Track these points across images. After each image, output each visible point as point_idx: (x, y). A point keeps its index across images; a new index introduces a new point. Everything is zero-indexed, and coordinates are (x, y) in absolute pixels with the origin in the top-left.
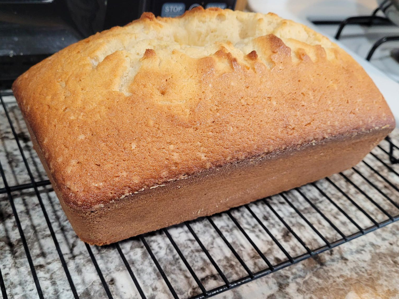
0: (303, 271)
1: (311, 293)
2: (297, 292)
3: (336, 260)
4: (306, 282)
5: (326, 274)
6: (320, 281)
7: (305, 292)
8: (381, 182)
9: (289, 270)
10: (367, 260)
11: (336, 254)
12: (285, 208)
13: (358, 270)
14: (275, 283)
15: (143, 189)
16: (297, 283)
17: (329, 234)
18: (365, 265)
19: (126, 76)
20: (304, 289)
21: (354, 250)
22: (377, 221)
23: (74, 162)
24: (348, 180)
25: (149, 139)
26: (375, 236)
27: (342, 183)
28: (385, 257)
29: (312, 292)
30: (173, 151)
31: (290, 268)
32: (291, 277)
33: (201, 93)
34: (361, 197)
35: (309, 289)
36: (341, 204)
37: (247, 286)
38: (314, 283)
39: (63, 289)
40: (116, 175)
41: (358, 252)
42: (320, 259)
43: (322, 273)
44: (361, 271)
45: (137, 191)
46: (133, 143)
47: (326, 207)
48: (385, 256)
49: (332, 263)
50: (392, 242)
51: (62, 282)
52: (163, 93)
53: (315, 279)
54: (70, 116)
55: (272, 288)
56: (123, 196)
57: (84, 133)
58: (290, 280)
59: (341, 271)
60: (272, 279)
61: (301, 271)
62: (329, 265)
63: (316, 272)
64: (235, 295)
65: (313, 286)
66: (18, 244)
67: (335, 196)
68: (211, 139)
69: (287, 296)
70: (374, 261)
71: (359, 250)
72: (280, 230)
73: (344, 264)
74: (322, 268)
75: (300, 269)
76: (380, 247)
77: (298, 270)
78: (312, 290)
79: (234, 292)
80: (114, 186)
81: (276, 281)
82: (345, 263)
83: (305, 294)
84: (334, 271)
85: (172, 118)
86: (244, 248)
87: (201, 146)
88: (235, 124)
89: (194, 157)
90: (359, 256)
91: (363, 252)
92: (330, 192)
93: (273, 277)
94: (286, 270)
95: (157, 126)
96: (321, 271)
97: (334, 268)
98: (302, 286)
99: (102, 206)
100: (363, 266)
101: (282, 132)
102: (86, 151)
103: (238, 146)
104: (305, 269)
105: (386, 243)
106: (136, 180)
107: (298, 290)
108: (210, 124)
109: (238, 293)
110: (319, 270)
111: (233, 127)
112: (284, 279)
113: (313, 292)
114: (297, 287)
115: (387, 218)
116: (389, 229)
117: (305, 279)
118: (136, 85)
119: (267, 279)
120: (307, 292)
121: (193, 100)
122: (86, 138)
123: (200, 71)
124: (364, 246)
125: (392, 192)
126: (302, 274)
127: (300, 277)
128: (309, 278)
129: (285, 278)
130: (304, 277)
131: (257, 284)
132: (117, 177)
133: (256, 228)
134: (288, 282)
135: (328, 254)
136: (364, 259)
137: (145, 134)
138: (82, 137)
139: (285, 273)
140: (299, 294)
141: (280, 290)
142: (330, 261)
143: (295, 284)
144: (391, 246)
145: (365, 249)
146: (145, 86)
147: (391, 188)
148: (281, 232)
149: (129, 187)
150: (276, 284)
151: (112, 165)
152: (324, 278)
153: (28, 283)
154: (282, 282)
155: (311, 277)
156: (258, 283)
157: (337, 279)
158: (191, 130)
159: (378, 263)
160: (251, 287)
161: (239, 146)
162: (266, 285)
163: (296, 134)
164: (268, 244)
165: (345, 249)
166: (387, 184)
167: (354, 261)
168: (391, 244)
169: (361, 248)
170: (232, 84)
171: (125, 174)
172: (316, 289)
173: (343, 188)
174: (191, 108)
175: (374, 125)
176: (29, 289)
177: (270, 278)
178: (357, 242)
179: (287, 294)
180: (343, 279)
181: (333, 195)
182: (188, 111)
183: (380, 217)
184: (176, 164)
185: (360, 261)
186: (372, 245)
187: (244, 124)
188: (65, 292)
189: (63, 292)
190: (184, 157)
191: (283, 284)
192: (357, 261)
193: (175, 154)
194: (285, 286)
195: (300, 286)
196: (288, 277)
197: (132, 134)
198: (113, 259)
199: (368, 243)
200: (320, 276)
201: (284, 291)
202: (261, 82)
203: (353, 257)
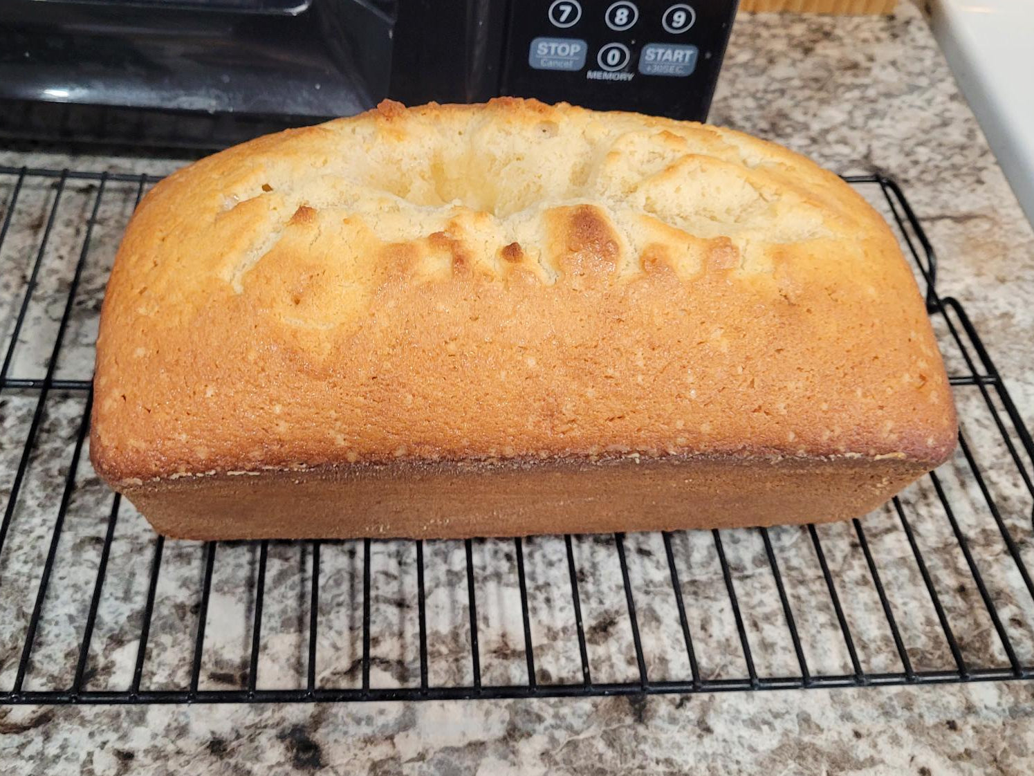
0: (585, 718)
1: (568, 770)
2: (538, 757)
3: (681, 723)
4: (573, 745)
5: (634, 744)
6: (609, 754)
7: (556, 763)
8: (958, 572)
9: (554, 706)
10: (761, 748)
11: (691, 709)
12: (643, 566)
13: (719, 764)
14: (503, 722)
15: (213, 472)
16: (553, 740)
17: (710, 658)
18: (746, 758)
19: (257, 249)
20: (558, 758)
21: (745, 717)
22: (864, 667)
23: (117, 393)
24: (862, 543)
25: (240, 386)
26: (828, 701)
27: (838, 546)
28: (816, 760)
29: (572, 770)
30: (278, 417)
31: (561, 702)
32: (549, 721)
33: (367, 314)
34: (868, 595)
35: (571, 762)
36: (798, 598)
37: (443, 706)
38: (592, 753)
39: (111, 594)
40: (169, 436)
41: (753, 723)
42: (644, 706)
43: (624, 740)
44: (725, 767)
45: (203, 472)
46: (210, 386)
47: (748, 594)
48: (819, 757)
49: (666, 726)
50: (863, 731)
51: (115, 580)
52: (297, 302)
53: (601, 746)
54: (140, 306)
55: (489, 729)
56: (175, 476)
57: (146, 345)
58: (540, 728)
59: (675, 751)
60: (503, 710)
61: (580, 717)
62: (656, 727)
63: (614, 730)
64: (404, 715)
65: (585, 758)
66: (84, 487)
67: (794, 573)
68: (359, 411)
69: (511, 756)
70: (778, 758)
71: (758, 721)
72: (595, 614)
73: (694, 738)
74: (634, 729)
75: (580, 712)
76: (822, 730)
77: (574, 713)
78: (575, 766)
79: (408, 707)
80: (161, 453)
81: (507, 718)
82: (700, 736)
83: (554, 768)
84: (657, 743)
85: (292, 354)
86: (488, 626)
87: (336, 420)
88: (420, 390)
89: (318, 436)
90: (747, 733)
91: (765, 728)
92: (786, 560)
93: (508, 707)
94: (548, 703)
95: (261, 364)
96: (626, 734)
97: (663, 737)
98: (558, 750)
99: (140, 482)
100: (739, 758)
101: (537, 424)
102: (139, 379)
103: (419, 434)
104: (594, 716)
105: (847, 729)
106: (202, 454)
107: (545, 755)
108: (364, 381)
109: (413, 714)
110: (623, 729)
111: (414, 396)
112: (530, 721)
113: (575, 770)
114: (548, 746)
115: (899, 667)
116: (883, 698)
117: (575, 737)
118: (254, 277)
119: (493, 707)
120: (562, 765)
121: (344, 328)
122: (145, 356)
123: (380, 270)
124: (777, 716)
125: (971, 608)
126: (577, 723)
127: (570, 728)
128: (587, 739)
129: (534, 717)
130: (577, 733)
131: (465, 710)
132: (169, 439)
133: (543, 590)
134: (534, 731)
135: (672, 701)
136: (753, 745)
137: (236, 375)
138: (140, 352)
139: (541, 709)
140: (539, 763)
141: (504, 738)
142: (664, 721)
143: (546, 739)
144: (854, 740)
145: (777, 723)
146: (268, 281)
147: (977, 597)
148: (595, 618)
149: (188, 463)
150: (505, 724)
151: (168, 418)
152: (622, 750)
153: (63, 564)
154: (520, 724)
155: (593, 737)
156: (469, 707)
157: (653, 764)
158: (323, 385)
159: (786, 765)
160: (449, 710)
161: (423, 435)
162: (483, 718)
163: (577, 433)
164: (547, 636)
165: (725, 706)
166: (970, 584)
167: (725, 741)
168: (857, 735)
169: (768, 717)
170: (441, 307)
171: (184, 437)
172: (586, 767)
173: (833, 560)
174: (336, 342)
175: (842, 449)
176: (61, 574)
177: (500, 707)
178: (767, 700)
179: (513, 753)
180: (667, 770)
181: (790, 568)
182: (328, 346)
183: (882, 661)
184: (281, 442)
185: (742, 745)
186: (805, 720)
187: (440, 394)
188: (112, 599)
189: (108, 599)
190: (299, 434)
191: (519, 730)
192: (733, 743)
193: (282, 423)
194: (522, 736)
195: (554, 748)
196: (540, 719)
197: (214, 368)
198: (222, 566)
199: (796, 711)
200: (617, 744)
201: (511, 743)
202: (515, 312)
203: (731, 731)
